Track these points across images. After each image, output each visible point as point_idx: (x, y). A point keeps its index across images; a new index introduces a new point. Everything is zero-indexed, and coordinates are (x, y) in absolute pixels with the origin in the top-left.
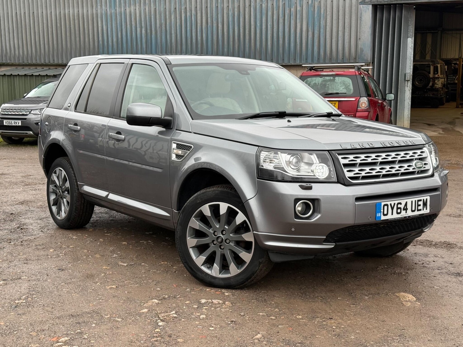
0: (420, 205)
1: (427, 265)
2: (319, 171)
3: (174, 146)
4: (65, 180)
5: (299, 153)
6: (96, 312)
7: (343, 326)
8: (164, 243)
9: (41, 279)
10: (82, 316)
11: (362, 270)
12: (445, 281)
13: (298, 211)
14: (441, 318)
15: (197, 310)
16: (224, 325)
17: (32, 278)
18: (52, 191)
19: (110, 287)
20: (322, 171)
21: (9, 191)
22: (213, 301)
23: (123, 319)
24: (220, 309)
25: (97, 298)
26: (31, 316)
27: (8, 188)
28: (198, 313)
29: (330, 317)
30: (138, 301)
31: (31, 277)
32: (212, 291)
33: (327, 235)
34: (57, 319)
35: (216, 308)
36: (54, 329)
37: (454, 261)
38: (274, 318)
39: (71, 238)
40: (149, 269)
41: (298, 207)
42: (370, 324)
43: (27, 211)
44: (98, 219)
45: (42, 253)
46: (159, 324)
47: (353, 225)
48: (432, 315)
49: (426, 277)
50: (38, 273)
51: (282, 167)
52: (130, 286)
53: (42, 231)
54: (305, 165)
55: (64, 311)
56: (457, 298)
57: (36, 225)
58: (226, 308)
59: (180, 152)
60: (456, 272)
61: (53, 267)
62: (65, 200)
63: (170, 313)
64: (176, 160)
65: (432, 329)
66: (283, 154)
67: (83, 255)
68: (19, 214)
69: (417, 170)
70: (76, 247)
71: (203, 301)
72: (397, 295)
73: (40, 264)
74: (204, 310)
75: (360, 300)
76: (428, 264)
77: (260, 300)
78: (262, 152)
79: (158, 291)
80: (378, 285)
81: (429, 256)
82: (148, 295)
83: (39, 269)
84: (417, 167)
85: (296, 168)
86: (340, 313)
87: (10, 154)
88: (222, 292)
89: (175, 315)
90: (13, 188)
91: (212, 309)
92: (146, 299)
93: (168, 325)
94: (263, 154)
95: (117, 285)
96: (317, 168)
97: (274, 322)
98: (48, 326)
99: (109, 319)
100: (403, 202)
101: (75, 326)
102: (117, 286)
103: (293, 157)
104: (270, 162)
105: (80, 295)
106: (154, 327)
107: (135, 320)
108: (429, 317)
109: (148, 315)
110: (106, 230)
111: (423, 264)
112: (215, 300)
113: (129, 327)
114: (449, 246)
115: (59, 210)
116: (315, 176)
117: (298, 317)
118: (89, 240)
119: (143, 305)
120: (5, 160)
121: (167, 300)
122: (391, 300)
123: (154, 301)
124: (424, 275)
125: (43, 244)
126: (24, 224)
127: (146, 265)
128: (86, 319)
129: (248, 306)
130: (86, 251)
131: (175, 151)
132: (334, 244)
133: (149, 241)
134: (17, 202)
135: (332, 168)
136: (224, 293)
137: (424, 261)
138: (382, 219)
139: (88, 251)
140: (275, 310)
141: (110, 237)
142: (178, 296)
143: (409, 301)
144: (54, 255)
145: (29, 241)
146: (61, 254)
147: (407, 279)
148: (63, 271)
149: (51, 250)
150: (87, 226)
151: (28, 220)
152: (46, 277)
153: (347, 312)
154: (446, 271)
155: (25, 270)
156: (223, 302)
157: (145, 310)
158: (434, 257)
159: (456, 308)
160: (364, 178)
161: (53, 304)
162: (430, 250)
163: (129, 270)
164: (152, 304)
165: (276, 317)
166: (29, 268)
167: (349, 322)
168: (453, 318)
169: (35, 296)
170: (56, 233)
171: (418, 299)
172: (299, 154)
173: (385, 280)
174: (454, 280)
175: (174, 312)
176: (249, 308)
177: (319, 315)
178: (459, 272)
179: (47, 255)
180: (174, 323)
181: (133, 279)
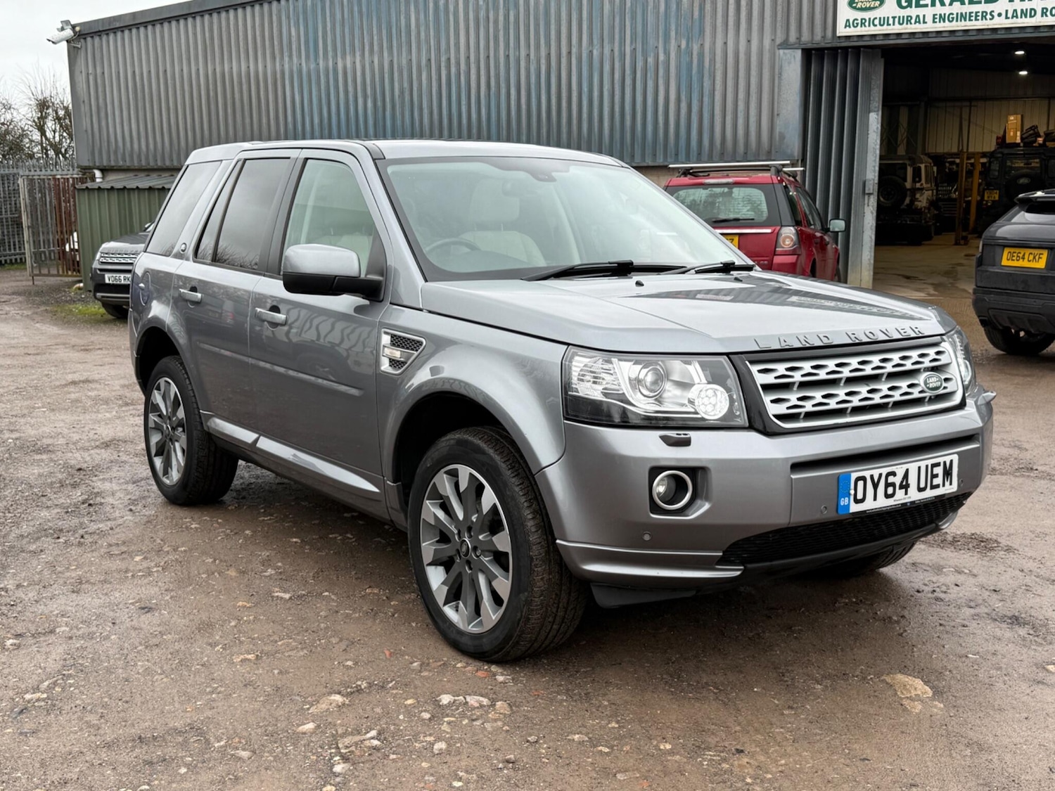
0: (936, 476)
1: (942, 596)
2: (706, 401)
3: (386, 339)
4: (176, 404)
5: (662, 361)
6: (197, 729)
7: (769, 776)
8: (379, 539)
9: (98, 634)
10: (164, 740)
11: (803, 609)
12: (988, 637)
13: (659, 494)
14: (996, 748)
15: (428, 726)
16: (487, 771)
17: (78, 629)
18: (153, 426)
19: (242, 657)
20: (713, 400)
21: (88, 417)
22: (468, 698)
23: (254, 752)
24: (483, 724)
25: (208, 690)
26: (50, 738)
27: (90, 410)
28: (430, 735)
29: (738, 747)
30: (298, 698)
31: (77, 627)
32: (469, 668)
33: (725, 549)
34: (104, 750)
35: (473, 720)
36: (89, 779)
37: (1000, 583)
38: (607, 750)
39: (187, 527)
40: (337, 606)
41: (658, 485)
42: (834, 769)
43: (112, 462)
44: (253, 480)
45: (117, 564)
46: (334, 770)
47: (786, 526)
48: (975, 739)
49: (944, 626)
50: (94, 618)
51: (621, 392)
52: (287, 655)
53: (131, 510)
54: (674, 387)
55: (125, 726)
56: (1024, 686)
57: (122, 496)
58: (496, 720)
59: (397, 354)
60: (1009, 614)
61: (130, 601)
62: (177, 445)
63: (366, 733)
64: (390, 370)
65: (981, 781)
66: (622, 363)
67: (201, 571)
68: (95, 470)
69: (927, 395)
70: (192, 549)
71: (446, 699)
72: (888, 679)
73: (106, 594)
74: (445, 727)
75: (804, 695)
76: (945, 592)
77: (575, 694)
78: (577, 358)
79: (349, 668)
80: (842, 650)
81: (944, 570)
82: (324, 679)
83: (99, 607)
84: (928, 388)
85: (652, 394)
86: (762, 735)
87: (114, 338)
88: (491, 671)
89: (376, 742)
90: (98, 412)
91: (464, 723)
92: (317, 690)
93: (357, 773)
94: (579, 363)
95: (258, 653)
96: (703, 394)
97: (607, 761)
98: (78, 769)
99: (222, 751)
100: (900, 471)
101: (140, 771)
102: (257, 656)
103: (646, 370)
104: (594, 382)
105: (172, 679)
106: (321, 777)
107: (281, 755)
108: (968, 745)
109: (313, 740)
110: (262, 508)
111: (934, 591)
112: (472, 697)
113: (263, 778)
114: (982, 544)
115: (167, 465)
116: (696, 413)
117: (662, 747)
118: (222, 532)
119: (308, 709)
120: (99, 352)
121: (365, 695)
122: (876, 694)
123: (334, 700)
124: (941, 622)
125: (124, 543)
126: (97, 494)
127: (333, 597)
128: (170, 751)
129: (547, 712)
130: (211, 560)
131: (387, 351)
132: (742, 567)
133: (349, 535)
134: (97, 443)
135: (737, 394)
136: (494, 675)
137: (935, 585)
138: (851, 511)
139: (215, 560)
140: (610, 726)
141: (268, 524)
142: (390, 685)
143: (918, 698)
144: (140, 571)
145: (98, 534)
146: (155, 569)
147: (904, 635)
148: (149, 611)
149: (138, 559)
150: (226, 498)
151: (109, 484)
152: (108, 629)
153: (778, 730)
154: (986, 611)
155: (70, 608)
156: (490, 703)
157: (310, 726)
158: (956, 574)
159: (1026, 718)
160: (810, 416)
161: (105, 706)
162: (943, 555)
163: (293, 611)
164: (328, 709)
165: (611, 747)
166: (80, 603)
167: (783, 762)
168: (1025, 747)
169: (72, 681)
170: (159, 514)
171: (938, 693)
172: (660, 363)
173: (856, 638)
174: (1008, 634)
175: (373, 733)
176: (549, 720)
177: (712, 740)
178: (1016, 614)
179: (127, 571)
180: (370, 766)
181: (298, 634)
